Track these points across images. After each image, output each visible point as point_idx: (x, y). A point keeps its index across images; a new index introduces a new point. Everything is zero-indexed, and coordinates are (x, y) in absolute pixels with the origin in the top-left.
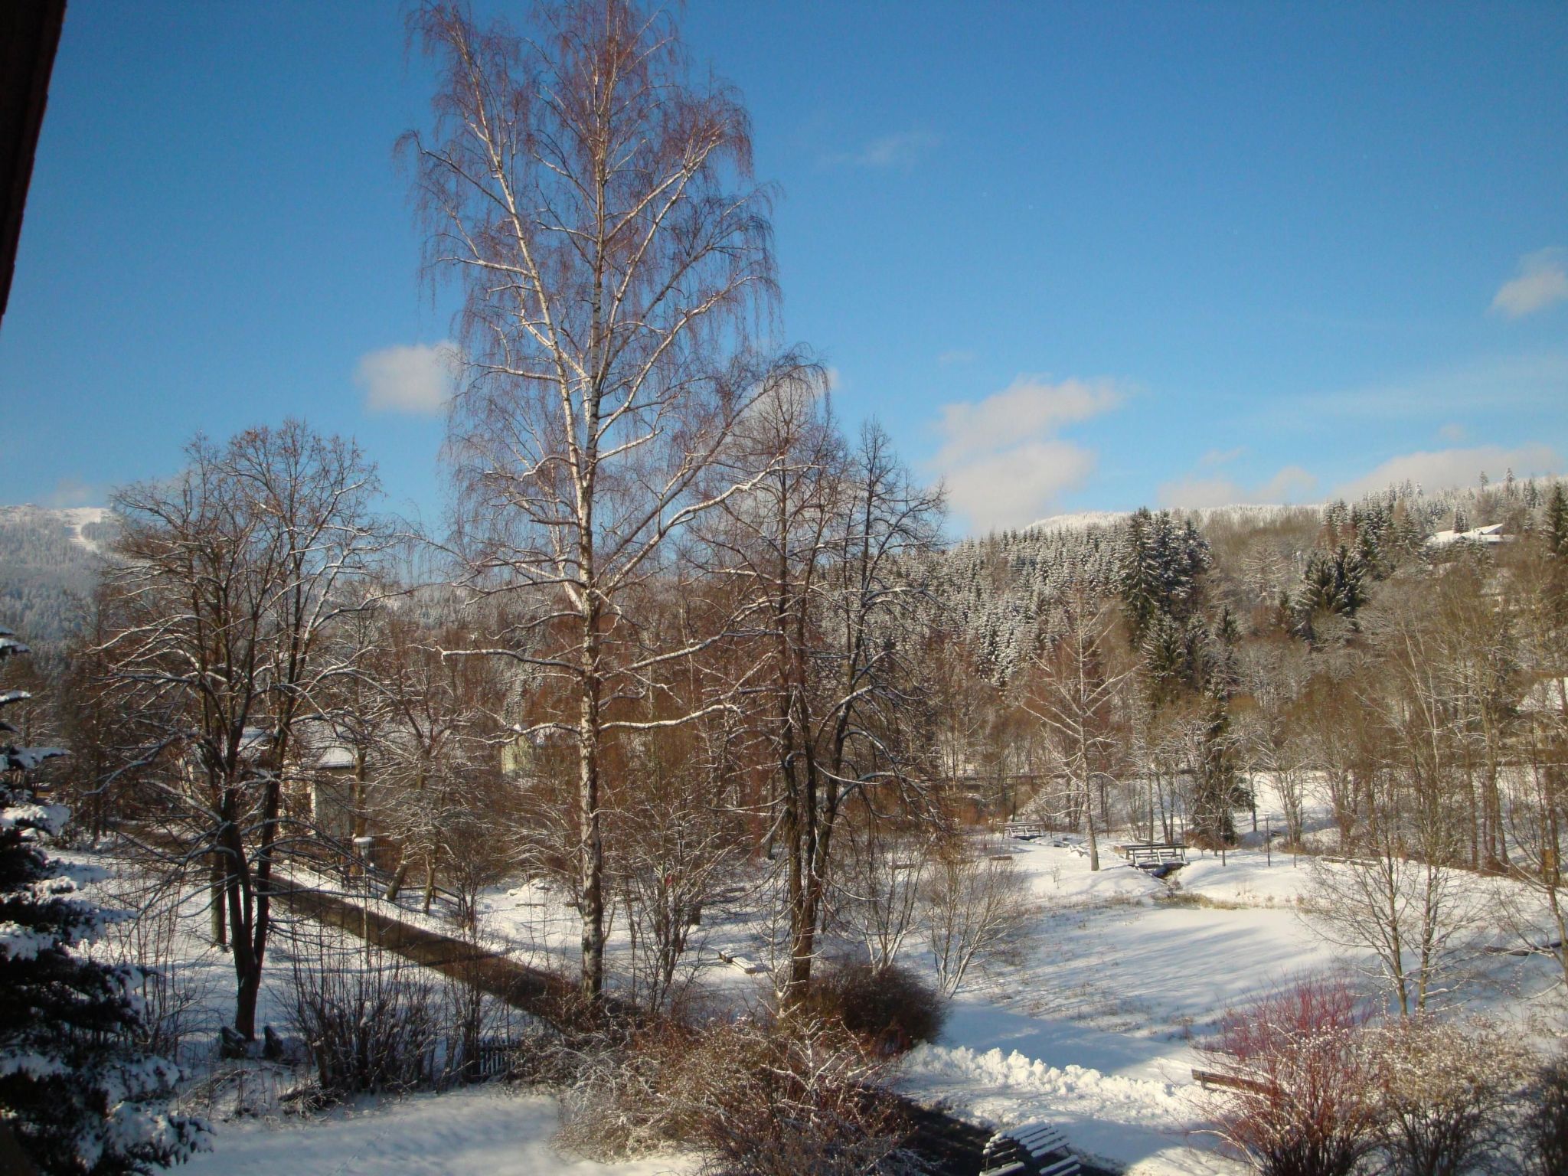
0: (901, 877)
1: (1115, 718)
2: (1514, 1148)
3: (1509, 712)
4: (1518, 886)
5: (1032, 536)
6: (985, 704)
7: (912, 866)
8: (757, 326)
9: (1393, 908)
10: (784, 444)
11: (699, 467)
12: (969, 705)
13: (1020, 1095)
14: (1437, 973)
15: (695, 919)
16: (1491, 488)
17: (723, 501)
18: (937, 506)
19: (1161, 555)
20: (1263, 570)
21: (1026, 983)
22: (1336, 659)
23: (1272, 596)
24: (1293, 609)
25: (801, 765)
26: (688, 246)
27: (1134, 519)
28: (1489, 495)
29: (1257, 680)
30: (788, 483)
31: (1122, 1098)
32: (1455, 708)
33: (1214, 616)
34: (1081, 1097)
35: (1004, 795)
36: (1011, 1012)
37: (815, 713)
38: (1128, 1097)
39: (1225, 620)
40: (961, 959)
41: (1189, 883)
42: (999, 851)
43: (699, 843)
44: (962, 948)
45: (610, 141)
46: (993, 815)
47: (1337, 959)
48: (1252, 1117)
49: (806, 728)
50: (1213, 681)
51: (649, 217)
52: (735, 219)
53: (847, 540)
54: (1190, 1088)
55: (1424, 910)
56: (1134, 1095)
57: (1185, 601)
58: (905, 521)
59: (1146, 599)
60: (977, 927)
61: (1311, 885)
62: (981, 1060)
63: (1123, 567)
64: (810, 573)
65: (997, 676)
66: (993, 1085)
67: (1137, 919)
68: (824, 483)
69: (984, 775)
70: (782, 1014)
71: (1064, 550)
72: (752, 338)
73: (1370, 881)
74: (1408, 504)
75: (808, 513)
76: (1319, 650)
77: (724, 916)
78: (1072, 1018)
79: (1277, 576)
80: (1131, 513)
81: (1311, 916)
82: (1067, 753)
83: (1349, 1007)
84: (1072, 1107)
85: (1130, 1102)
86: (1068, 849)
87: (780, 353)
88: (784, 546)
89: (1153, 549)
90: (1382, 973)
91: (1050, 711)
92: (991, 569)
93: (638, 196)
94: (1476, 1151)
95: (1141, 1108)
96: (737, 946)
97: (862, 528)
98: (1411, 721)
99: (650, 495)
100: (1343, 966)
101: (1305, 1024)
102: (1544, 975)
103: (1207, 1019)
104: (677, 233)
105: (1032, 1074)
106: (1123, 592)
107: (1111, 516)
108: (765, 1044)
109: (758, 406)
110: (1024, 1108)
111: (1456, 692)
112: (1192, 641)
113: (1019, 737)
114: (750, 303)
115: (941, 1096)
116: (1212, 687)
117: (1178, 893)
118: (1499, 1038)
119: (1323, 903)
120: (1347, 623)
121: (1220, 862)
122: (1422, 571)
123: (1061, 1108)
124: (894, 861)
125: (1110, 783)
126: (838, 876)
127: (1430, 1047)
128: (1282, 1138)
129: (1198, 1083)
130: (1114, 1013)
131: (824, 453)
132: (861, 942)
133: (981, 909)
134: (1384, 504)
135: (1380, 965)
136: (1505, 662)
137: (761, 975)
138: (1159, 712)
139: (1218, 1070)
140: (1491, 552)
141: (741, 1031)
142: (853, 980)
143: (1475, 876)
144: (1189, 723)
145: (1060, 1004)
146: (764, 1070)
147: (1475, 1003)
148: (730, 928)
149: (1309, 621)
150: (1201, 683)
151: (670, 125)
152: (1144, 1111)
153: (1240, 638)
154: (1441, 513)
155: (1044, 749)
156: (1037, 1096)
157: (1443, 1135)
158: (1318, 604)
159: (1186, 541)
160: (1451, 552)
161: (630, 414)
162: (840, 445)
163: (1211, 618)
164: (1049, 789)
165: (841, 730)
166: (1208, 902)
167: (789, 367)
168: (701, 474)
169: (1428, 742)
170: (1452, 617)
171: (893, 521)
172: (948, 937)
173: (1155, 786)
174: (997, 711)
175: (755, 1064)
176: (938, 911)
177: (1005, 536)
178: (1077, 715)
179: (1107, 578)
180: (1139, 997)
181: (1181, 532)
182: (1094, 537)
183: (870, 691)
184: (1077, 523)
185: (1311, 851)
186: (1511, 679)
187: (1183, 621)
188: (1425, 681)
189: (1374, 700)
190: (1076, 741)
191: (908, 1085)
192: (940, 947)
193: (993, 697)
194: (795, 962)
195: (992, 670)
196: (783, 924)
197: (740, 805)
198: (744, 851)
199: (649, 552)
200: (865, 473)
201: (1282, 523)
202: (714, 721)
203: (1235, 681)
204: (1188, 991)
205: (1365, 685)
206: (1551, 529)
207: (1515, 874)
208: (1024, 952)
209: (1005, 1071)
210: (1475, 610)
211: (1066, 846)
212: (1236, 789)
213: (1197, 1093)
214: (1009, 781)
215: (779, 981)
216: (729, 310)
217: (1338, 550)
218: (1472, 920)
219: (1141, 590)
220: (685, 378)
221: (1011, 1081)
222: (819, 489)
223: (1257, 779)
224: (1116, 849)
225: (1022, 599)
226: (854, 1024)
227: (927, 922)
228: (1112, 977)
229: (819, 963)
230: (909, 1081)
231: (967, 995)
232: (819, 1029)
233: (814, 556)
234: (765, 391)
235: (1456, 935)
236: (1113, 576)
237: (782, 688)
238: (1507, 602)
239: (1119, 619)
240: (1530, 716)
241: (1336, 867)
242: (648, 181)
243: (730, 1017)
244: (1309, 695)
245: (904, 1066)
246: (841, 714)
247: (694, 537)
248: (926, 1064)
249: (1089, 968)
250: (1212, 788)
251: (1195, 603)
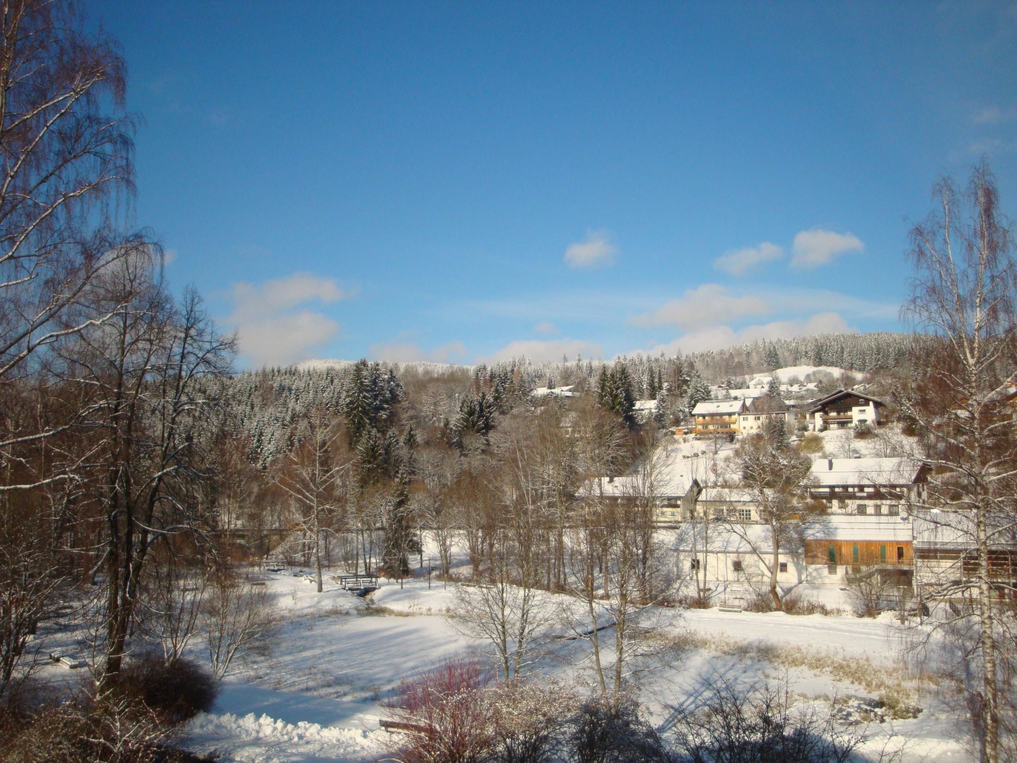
0: (189, 597)
1: (337, 493)
2: (565, 752)
3: (571, 497)
4: (573, 599)
5: (290, 371)
6: (252, 481)
7: (197, 589)
8: (117, 211)
9: (503, 615)
10: (127, 296)
11: (63, 305)
12: (242, 481)
13: (267, 744)
14: (526, 652)
15: (33, 631)
16: (568, 364)
17: (79, 331)
18: (231, 347)
19: (373, 390)
20: (435, 404)
21: (271, 668)
22: (475, 461)
23: (439, 420)
24: (451, 429)
25: (123, 518)
26: (70, 147)
27: (357, 366)
28: (567, 369)
29: (427, 472)
30: (128, 322)
31: (334, 741)
32: (542, 493)
33: (403, 430)
34: (308, 743)
35: (262, 542)
36: (262, 687)
37: (135, 483)
38: (338, 740)
39: (410, 433)
40: (228, 652)
41: (380, 600)
42: (258, 579)
43: (40, 574)
44: (229, 645)
45: (14, 59)
46: (254, 555)
47: (469, 647)
48: (417, 748)
49: (128, 494)
50: (400, 472)
51: (42, 120)
52: (108, 134)
53: (167, 365)
54: (378, 732)
55: (520, 615)
56: (343, 739)
57: (385, 420)
58: (209, 356)
59: (362, 418)
60: (240, 630)
61: (456, 601)
62: (241, 722)
63: (348, 396)
64: (139, 385)
65: (261, 462)
66: (248, 739)
67: (346, 623)
68: (154, 325)
69: (249, 528)
70: (98, 697)
71: (311, 382)
72: (112, 219)
73: (490, 598)
74: (522, 370)
75: (141, 345)
76: (466, 455)
77: (57, 627)
78: (302, 690)
79: (443, 408)
80: (356, 362)
81: (455, 620)
82: (305, 516)
83: (477, 676)
84: (301, 750)
85: (340, 743)
86: (302, 578)
87: (131, 232)
88: (122, 365)
89: (367, 386)
90: (495, 654)
91: (294, 487)
92: (262, 391)
93: (34, 104)
94: (545, 757)
95: (347, 747)
96: (64, 649)
97: (178, 358)
98: (517, 500)
99: (23, 321)
100: (472, 650)
101: (450, 687)
102: (584, 650)
103: (389, 687)
104: (63, 136)
105: (275, 729)
106: (347, 412)
107: (343, 363)
108: (83, 720)
109: (111, 267)
110: (270, 752)
111: (543, 484)
112: (389, 446)
113: (273, 503)
114: (113, 194)
115: (212, 749)
116: (399, 475)
117: (373, 606)
118: (561, 689)
119: (462, 612)
120: (483, 439)
121: (399, 587)
122: (528, 411)
123: (294, 751)
124: (184, 586)
125: (332, 535)
126: (145, 596)
127: (522, 697)
128: (435, 760)
129: (383, 728)
130: (329, 686)
131: (157, 303)
132: (159, 643)
133: (243, 618)
134: (509, 369)
135: (494, 650)
136: (571, 467)
137: (84, 670)
138: (365, 490)
139: (396, 719)
140: (567, 402)
141: (65, 712)
142: (152, 670)
143: (549, 594)
144: (384, 498)
145: (295, 681)
146: (82, 740)
147: (546, 669)
148: (59, 636)
149: (461, 437)
150: (392, 473)
151: (65, 58)
152: (348, 749)
153: (418, 446)
154: (540, 376)
155: (289, 511)
156: (278, 743)
157: (527, 749)
158: (466, 426)
159: (389, 382)
160: (545, 400)
161: (13, 261)
162: (167, 300)
163: (401, 432)
164: (292, 539)
165: (153, 495)
166: (391, 612)
167: (137, 242)
168: (65, 310)
169: (525, 513)
170: (543, 439)
171: (200, 355)
172: (220, 638)
173: (360, 538)
174: (260, 486)
175: (75, 736)
176: (213, 620)
177: (273, 371)
178: (312, 490)
179: (337, 403)
180: (346, 674)
181: (386, 377)
182: (330, 376)
183: (176, 469)
184: (320, 365)
185: (456, 580)
186: (573, 477)
187: (384, 433)
188: (526, 476)
189: (496, 487)
190: (311, 507)
191: (189, 742)
192: (214, 645)
193: (257, 476)
194: (109, 659)
195: (258, 458)
196: (103, 631)
197: (72, 547)
198: (76, 579)
199: (19, 362)
200: (184, 321)
201: (448, 376)
202: (58, 486)
203: (413, 473)
204: (377, 670)
205: (491, 477)
206: (600, 391)
207: (571, 593)
208: (271, 646)
209: (257, 728)
210: (556, 435)
211: (301, 576)
212: (411, 541)
213: (382, 735)
214: (265, 532)
215: (97, 674)
216: (97, 198)
217: (481, 395)
218: (546, 620)
219: (358, 411)
220: (58, 241)
221: (261, 735)
222: (151, 328)
223: (424, 534)
224: (334, 578)
225: (281, 412)
226: (152, 702)
227: (206, 628)
228: (329, 662)
229: (127, 659)
230: (191, 739)
231: (232, 677)
232: (126, 707)
233: (143, 374)
234: (118, 257)
235: (538, 629)
236: (341, 402)
237: (113, 464)
238: (573, 432)
239: (344, 429)
240: (582, 499)
241: (471, 589)
242: (43, 96)
243: (57, 703)
244: (458, 483)
245: (187, 729)
246: (154, 484)
247: (55, 354)
248: (202, 727)
249: (314, 657)
250: (397, 540)
251: (392, 422)
